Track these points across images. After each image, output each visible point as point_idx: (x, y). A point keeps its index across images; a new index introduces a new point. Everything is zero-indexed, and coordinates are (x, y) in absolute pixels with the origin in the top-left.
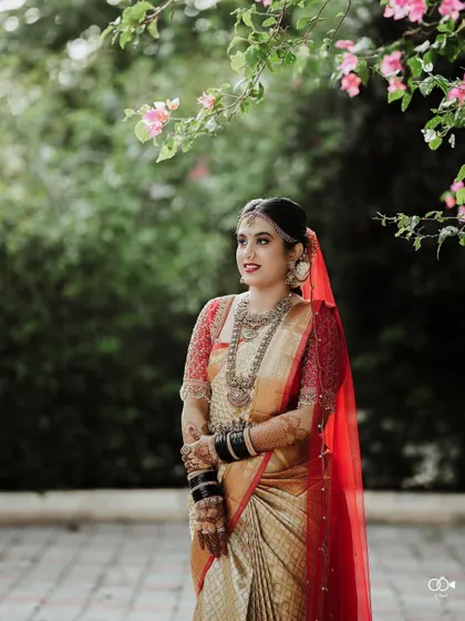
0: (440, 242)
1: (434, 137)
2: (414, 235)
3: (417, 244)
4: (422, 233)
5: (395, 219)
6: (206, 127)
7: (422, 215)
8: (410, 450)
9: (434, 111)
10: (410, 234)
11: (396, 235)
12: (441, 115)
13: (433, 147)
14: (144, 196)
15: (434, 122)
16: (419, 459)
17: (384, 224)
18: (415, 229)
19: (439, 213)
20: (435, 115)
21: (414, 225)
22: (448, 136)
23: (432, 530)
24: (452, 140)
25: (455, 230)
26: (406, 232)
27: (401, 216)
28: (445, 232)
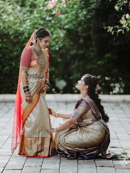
0: (118, 33)
1: (117, 8)
2: (112, 31)
3: (113, 34)
4: (114, 31)
5: (107, 27)
6: (64, 6)
7: (114, 26)
8: (112, 85)
9: (117, 2)
10: (111, 31)
11: (108, 31)
12: (119, 3)
13: (117, 10)
14: (44, 19)
15: (117, 4)
16: (115, 87)
17: (105, 29)
18: (112, 30)
19: (118, 26)
20: (117, 3)
21: (112, 29)
22: (121, 8)
23: (117, 103)
24: (121, 9)
25: (121, 30)
26: (110, 31)
27: (109, 27)
28: (119, 31)
